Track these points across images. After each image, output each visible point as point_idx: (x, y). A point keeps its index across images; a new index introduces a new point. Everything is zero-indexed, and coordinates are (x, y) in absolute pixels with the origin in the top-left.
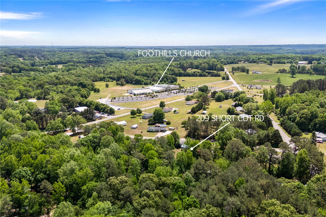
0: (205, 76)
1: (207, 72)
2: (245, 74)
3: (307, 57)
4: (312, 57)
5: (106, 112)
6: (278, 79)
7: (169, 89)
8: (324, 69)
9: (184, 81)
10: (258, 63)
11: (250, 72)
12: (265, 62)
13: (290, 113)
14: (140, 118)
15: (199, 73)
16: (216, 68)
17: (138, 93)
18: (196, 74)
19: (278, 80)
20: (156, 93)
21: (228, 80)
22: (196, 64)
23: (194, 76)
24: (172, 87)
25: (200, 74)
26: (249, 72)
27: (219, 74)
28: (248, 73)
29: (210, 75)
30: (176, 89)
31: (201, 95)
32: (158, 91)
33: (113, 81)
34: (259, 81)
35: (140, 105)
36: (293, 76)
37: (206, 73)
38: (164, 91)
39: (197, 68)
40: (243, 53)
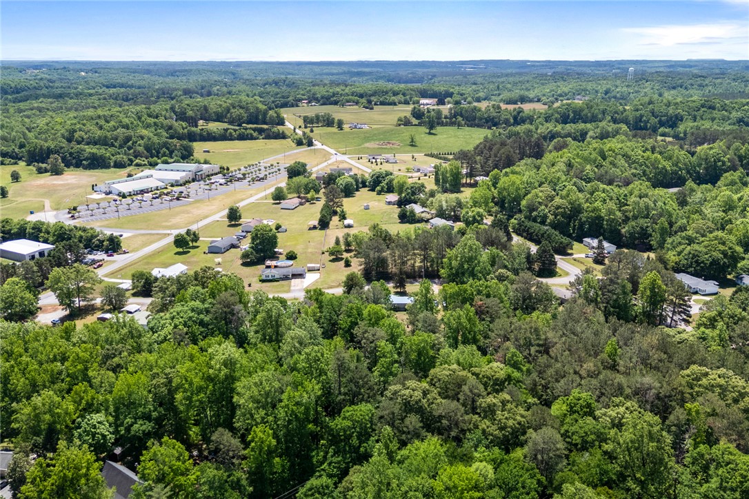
0: (252, 138)
1: (254, 130)
2: (334, 130)
3: (424, 89)
4: (433, 90)
5: (95, 247)
6: (410, 140)
7: (201, 175)
8: (474, 114)
9: (208, 152)
10: (343, 106)
11: (346, 127)
12: (357, 103)
13: (532, 208)
14: (204, 253)
15: (237, 132)
16: (268, 119)
17: (131, 190)
18: (231, 133)
19: (412, 142)
20: (172, 186)
21: (312, 145)
22: (214, 110)
23: (226, 140)
24: (206, 169)
25: (240, 134)
26: (344, 126)
27: (283, 132)
28: (341, 129)
29: (263, 136)
30: (213, 172)
31: (308, 184)
32: (177, 181)
33: (16, 163)
34: (377, 146)
35: (166, 221)
36: (432, 131)
37: (253, 132)
38: (190, 180)
39: (219, 118)
40: (285, 81)
